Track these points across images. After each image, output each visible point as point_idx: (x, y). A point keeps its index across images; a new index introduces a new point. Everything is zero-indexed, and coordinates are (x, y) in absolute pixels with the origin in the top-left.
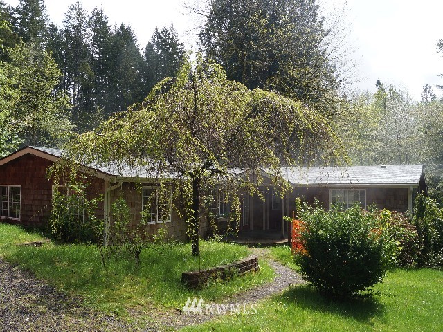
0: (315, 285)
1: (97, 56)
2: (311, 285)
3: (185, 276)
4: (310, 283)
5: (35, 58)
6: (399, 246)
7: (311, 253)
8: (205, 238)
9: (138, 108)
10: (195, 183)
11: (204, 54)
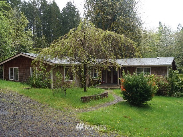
0: (128, 101)
1: (42, 14)
2: (127, 101)
3: (82, 98)
4: (126, 100)
5: (17, 15)
6: (158, 87)
7: (126, 90)
8: (89, 87)
9: (62, 38)
10: (85, 66)
11: (86, 13)
